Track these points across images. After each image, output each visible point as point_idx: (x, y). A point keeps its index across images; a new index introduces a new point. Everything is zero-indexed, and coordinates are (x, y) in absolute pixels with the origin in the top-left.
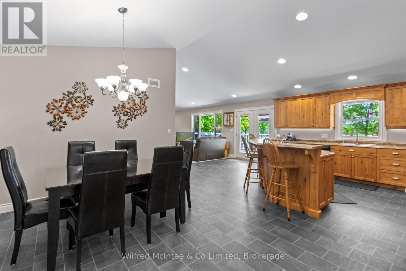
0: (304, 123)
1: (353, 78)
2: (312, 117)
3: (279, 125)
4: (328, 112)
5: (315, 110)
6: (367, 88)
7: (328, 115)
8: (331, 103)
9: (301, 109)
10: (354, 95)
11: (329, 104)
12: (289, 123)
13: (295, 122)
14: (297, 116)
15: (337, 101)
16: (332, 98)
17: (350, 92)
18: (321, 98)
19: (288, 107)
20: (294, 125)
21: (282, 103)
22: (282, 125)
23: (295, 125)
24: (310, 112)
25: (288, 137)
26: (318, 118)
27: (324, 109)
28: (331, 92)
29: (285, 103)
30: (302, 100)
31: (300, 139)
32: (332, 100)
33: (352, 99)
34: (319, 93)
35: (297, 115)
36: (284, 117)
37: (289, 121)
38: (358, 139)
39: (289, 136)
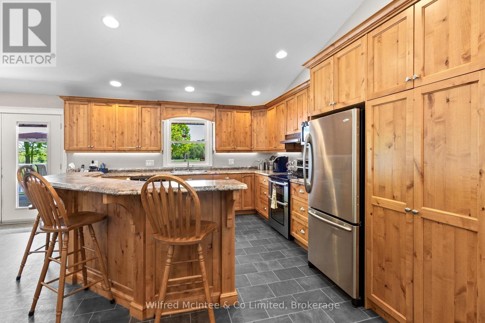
0: (123, 145)
1: (190, 89)
2: (136, 134)
3: (75, 147)
4: (159, 130)
5: (140, 124)
6: (202, 105)
7: (159, 134)
8: (162, 117)
9: (119, 122)
10: (189, 111)
11: (159, 119)
12: (95, 143)
13: (107, 143)
14: (112, 132)
15: (170, 116)
16: (165, 111)
17: (184, 107)
18: (149, 109)
19: (93, 116)
20: (105, 147)
21: (81, 106)
22: (81, 146)
23: (107, 146)
24: (133, 127)
25: (91, 167)
26: (145, 137)
27: (153, 125)
28: (163, 102)
29: (88, 108)
30: (119, 106)
31: (114, 169)
32: (165, 114)
33: (186, 116)
34: (147, 101)
35: (111, 130)
36: (86, 132)
37: (96, 139)
38: (189, 165)
39: (92, 165)
